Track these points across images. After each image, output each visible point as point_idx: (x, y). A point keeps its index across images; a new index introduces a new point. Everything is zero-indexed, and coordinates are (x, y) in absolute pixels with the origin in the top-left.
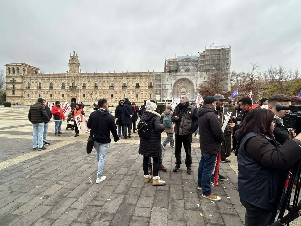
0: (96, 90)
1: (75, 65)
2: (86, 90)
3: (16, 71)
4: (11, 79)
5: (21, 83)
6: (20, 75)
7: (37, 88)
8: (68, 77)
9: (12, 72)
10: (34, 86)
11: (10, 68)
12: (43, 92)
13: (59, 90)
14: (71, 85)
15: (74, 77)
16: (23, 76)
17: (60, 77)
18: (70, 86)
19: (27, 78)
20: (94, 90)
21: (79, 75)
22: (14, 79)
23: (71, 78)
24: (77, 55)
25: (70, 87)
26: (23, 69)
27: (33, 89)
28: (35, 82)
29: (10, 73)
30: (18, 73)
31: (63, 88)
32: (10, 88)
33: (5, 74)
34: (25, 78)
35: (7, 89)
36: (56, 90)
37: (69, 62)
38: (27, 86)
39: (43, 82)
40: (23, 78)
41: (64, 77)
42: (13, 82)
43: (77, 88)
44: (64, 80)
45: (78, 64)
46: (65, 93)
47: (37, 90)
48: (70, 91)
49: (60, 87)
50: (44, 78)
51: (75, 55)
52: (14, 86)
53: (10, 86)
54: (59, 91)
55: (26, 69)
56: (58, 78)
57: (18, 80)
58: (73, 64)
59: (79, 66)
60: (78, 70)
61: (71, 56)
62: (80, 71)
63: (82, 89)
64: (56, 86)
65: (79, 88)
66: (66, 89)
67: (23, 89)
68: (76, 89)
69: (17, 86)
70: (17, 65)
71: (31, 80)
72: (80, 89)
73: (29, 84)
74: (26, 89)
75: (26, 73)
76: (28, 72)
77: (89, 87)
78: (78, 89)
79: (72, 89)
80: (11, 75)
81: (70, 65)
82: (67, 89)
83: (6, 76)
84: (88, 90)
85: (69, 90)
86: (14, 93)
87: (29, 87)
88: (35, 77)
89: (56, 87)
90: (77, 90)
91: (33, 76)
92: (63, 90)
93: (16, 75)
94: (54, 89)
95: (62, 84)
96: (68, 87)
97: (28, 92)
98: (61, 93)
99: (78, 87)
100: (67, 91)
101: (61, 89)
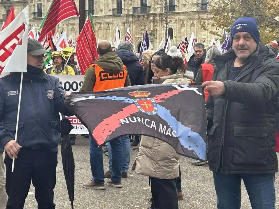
0: (202, 15)
2: (176, 18)
5: (24, 3)
12: (70, 27)
13: (108, 20)
14: (137, 3)
18: (136, 6)
20: (197, 16)
25: (134, 9)
31: (119, 12)
36: (100, 21)
38: (36, 11)
42: (8, 2)
43: (152, 11)
48: (133, 22)
49: (110, 10)
53: (2, 12)
54: (108, 23)
63: (166, 14)
64: (102, 7)
65: (158, 11)
66: (124, 16)
68: (148, 16)
72: (161, 14)
74: (34, 20)
77: (185, 6)
78: (155, 15)
79: (139, 16)
82: (127, 16)
84: (182, 17)
85: (131, 19)
89: (101, 11)
90: (151, 18)
92: (119, 19)
94: (97, 17)
95: (115, 2)
96: (128, 11)
97: (37, 27)
98: (113, 29)
99: (155, 9)
100: (128, 22)
101: (113, 16)
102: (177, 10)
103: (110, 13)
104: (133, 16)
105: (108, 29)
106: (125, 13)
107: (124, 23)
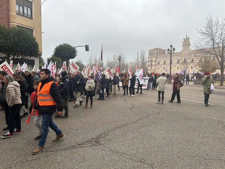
1: (186, 45)
2: (194, 64)
3: (153, 54)
4: (150, 59)
5: (155, 61)
6: (155, 56)
7: (163, 64)
8: (181, 55)
9: (151, 55)
10: (162, 62)
11: (152, 52)
12: (166, 66)
13: (176, 65)
14: (183, 60)
15: (186, 54)
16: (156, 57)
17: (176, 55)
19: (158, 57)
21: (189, 53)
22: (152, 59)
23: (184, 55)
24: (189, 38)
25: (182, 62)
26: (157, 52)
27: (161, 65)
28: (162, 60)
29: (150, 55)
30: (154, 55)
31: (178, 62)
32: (150, 64)
33: (148, 57)
34: (157, 58)
35: (148, 65)
36: (174, 65)
37: (183, 44)
39: (167, 59)
40: (156, 58)
41: (179, 55)
42: (152, 61)
44: (179, 57)
45: (189, 44)
46: (179, 66)
47: (163, 65)
50: (167, 56)
51: (187, 37)
52: (152, 63)
53: (150, 63)
55: (158, 52)
56: (175, 56)
57: (154, 59)
58: (185, 45)
59: (189, 46)
60: (189, 49)
61: (184, 39)
62: (190, 49)
63: (191, 63)
64: (174, 61)
67: (156, 65)
68: (186, 63)
69: (153, 63)
70: (153, 50)
71: (160, 58)
73: (159, 62)
74: (158, 65)
75: (158, 54)
76: (159, 54)
77: (196, 61)
78: (188, 63)
79: (184, 63)
80: (151, 57)
81: (183, 46)
82: (181, 63)
83: (148, 58)
85: (181, 64)
86: (151, 68)
87: (159, 63)
88: (163, 56)
91: (162, 56)
93: (153, 56)
94: (173, 64)
95: (178, 60)
97: (158, 66)
98: (177, 67)
99: (188, 62)
100: (181, 65)
101: (177, 63)
102: (194, 62)
103: (176, 63)
104: (182, 63)
105: (176, 66)
106: (180, 63)
107: (180, 65)
